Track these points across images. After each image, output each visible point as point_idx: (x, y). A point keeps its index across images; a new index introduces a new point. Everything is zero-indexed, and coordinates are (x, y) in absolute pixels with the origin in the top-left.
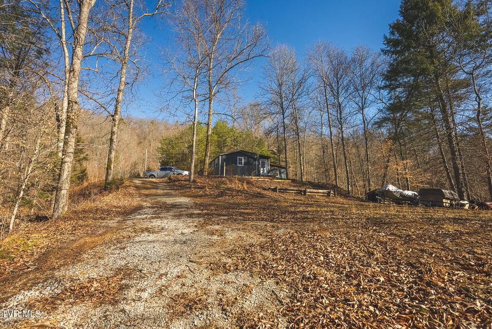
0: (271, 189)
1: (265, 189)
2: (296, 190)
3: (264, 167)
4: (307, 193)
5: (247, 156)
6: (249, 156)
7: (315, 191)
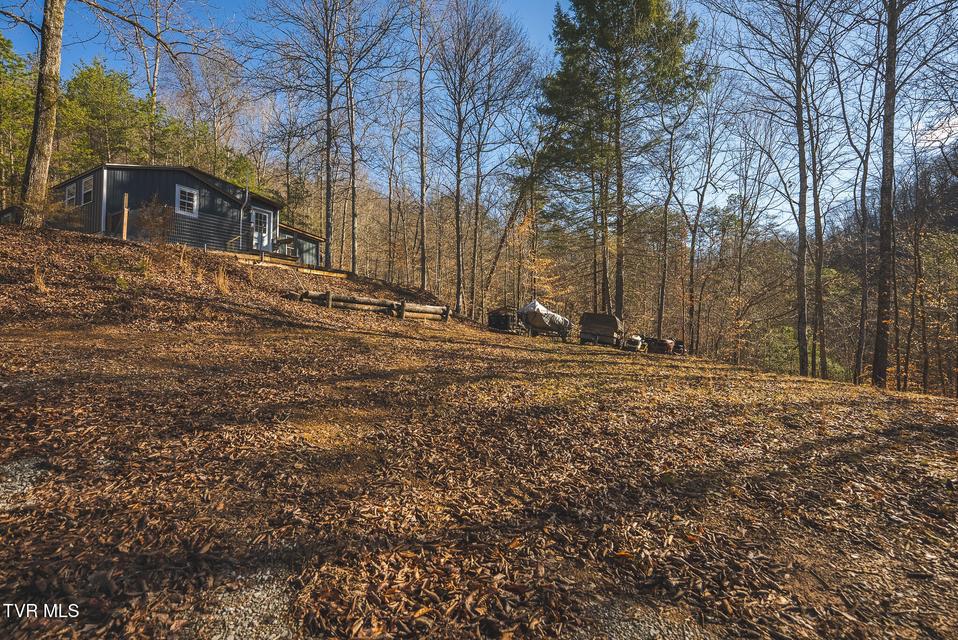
0: (313, 298)
1: (291, 297)
2: (378, 305)
3: (261, 230)
4: (406, 314)
5: (208, 187)
6: (217, 190)
7: (418, 307)
